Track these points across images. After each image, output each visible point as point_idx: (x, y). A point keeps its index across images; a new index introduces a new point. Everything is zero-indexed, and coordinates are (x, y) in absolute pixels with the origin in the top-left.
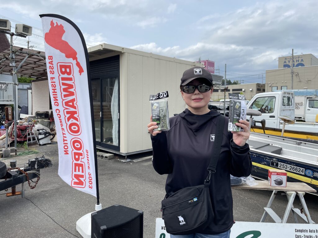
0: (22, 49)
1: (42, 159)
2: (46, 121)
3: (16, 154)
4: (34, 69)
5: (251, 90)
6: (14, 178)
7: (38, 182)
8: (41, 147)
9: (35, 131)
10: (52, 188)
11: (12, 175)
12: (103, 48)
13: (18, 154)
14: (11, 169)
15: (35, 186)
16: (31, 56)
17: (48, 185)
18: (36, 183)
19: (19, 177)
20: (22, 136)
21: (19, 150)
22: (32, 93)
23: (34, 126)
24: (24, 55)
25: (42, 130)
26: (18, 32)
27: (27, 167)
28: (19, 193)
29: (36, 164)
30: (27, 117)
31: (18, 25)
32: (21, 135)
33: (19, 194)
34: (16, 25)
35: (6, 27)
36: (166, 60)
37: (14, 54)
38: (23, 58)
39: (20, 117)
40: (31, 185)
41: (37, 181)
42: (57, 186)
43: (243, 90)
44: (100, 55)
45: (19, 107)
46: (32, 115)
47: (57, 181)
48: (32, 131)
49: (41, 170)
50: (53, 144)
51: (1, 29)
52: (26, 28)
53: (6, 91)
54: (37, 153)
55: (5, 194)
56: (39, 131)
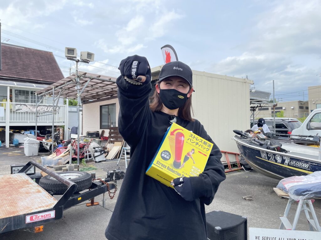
0: (86, 73)
1: (119, 171)
2: (98, 140)
3: (78, 170)
4: (89, 92)
5: (292, 108)
6: (99, 187)
8: (97, 164)
9: (91, 149)
11: (97, 185)
14: (94, 180)
15: (113, 196)
18: (114, 194)
22: (82, 114)
23: (90, 144)
24: (86, 79)
25: (98, 147)
26: (83, 59)
27: (107, 178)
29: (114, 176)
31: (83, 52)
33: (97, 205)
34: (81, 52)
35: (73, 54)
36: (219, 78)
37: (79, 78)
38: (83, 82)
39: (71, 137)
43: (284, 108)
46: (82, 135)
48: (89, 148)
50: (107, 161)
51: (69, 56)
52: (90, 55)
53: (58, 113)
54: (96, 169)
55: (85, 204)
56: (95, 149)
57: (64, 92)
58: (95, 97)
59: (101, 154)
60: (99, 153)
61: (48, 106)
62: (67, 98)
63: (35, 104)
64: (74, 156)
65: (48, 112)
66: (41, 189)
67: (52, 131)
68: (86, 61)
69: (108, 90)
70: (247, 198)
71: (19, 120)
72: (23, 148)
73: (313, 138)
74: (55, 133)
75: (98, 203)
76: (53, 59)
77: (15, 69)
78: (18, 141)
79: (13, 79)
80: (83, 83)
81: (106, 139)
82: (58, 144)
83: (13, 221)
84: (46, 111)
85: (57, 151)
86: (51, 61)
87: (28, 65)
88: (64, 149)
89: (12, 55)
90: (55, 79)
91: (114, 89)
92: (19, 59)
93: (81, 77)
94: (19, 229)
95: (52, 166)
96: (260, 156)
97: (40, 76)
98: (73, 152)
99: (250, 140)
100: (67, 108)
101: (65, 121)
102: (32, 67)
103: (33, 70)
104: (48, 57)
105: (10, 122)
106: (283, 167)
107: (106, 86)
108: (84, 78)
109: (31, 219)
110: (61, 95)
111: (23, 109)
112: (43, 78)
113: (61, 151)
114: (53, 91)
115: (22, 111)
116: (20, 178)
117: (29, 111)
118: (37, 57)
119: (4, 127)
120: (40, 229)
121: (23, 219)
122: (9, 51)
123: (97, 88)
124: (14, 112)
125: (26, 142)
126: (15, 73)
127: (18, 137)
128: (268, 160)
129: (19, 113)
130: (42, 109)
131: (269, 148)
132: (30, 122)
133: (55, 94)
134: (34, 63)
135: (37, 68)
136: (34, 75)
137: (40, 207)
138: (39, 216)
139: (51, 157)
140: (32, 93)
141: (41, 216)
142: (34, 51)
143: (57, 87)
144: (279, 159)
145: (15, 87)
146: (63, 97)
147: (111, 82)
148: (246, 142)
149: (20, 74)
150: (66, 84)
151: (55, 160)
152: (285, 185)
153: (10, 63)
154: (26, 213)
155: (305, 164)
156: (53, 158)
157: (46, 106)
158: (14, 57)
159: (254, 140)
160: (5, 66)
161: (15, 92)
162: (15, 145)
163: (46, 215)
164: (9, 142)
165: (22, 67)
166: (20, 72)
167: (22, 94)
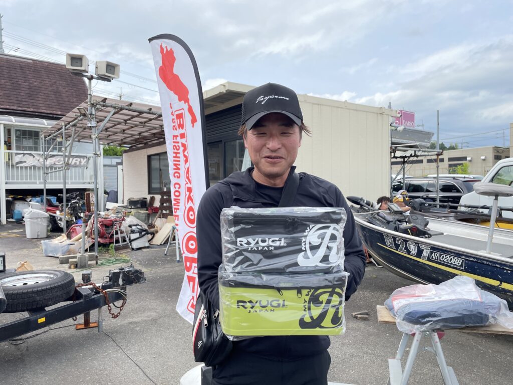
0: (105, 99)
1: (130, 269)
2: (142, 212)
3: (97, 263)
4: (126, 132)
5: (483, 158)
6: (85, 299)
7: (124, 306)
8: (134, 252)
9: (126, 228)
10: (146, 319)
11: (82, 295)
12: (227, 89)
13: (99, 262)
14: (82, 285)
15: (119, 313)
16: (119, 110)
17: (141, 314)
18: (120, 310)
19: (94, 298)
20: (107, 235)
21: (103, 256)
22: (122, 170)
23: (124, 220)
24: (108, 109)
25: (136, 225)
26: (100, 73)
27: (108, 282)
28: (95, 325)
29: (121, 277)
30: (115, 207)
31: (99, 62)
32: (105, 234)
33: (95, 327)
34: (96, 62)
35: (81, 66)
36: (332, 106)
37: (94, 108)
39: (106, 208)
40: (112, 312)
41: (122, 306)
42: (154, 314)
43: (468, 159)
44: (223, 103)
45: (106, 192)
46: (123, 203)
47: (154, 306)
48: (122, 227)
49: (128, 287)
50: (152, 248)
51: (74, 70)
52: (111, 67)
53: (87, 168)
55: (74, 327)
56: (131, 227)
58: (140, 140)
59: (141, 237)
60: (137, 235)
64: (99, 240)
68: (107, 79)
69: (155, 128)
70: (359, 316)
71: (21, 180)
73: (488, 210)
74: (73, 201)
75: (97, 323)
77: (15, 96)
78: (21, 214)
79: (11, 112)
81: (155, 211)
82: (76, 219)
86: (76, 82)
87: (37, 88)
89: (11, 72)
93: (98, 106)
95: (58, 256)
96: (384, 243)
97: (57, 107)
99: (372, 214)
100: (101, 159)
101: (99, 181)
102: (45, 92)
103: (45, 97)
105: (6, 183)
106: (420, 262)
107: (150, 122)
111: (27, 162)
112: (61, 110)
113: (77, 230)
115: (27, 165)
117: (38, 164)
118: (53, 76)
122: (7, 66)
123: (136, 126)
124: (13, 166)
125: (27, 214)
126: (15, 102)
127: (19, 207)
128: (397, 250)
129: (22, 168)
130: (59, 161)
131: (398, 229)
132: (41, 183)
134: (47, 86)
135: (52, 93)
136: (47, 106)
139: (59, 240)
142: (47, 65)
144: (413, 249)
145: (14, 125)
149: (23, 103)
150: (79, 119)
151: (62, 247)
152: (394, 302)
153: (7, 86)
155: (456, 258)
156: (62, 242)
158: (14, 75)
159: (378, 214)
161: (17, 133)
162: (16, 219)
164: (7, 216)
165: (26, 92)
166: (23, 100)
167: (27, 137)
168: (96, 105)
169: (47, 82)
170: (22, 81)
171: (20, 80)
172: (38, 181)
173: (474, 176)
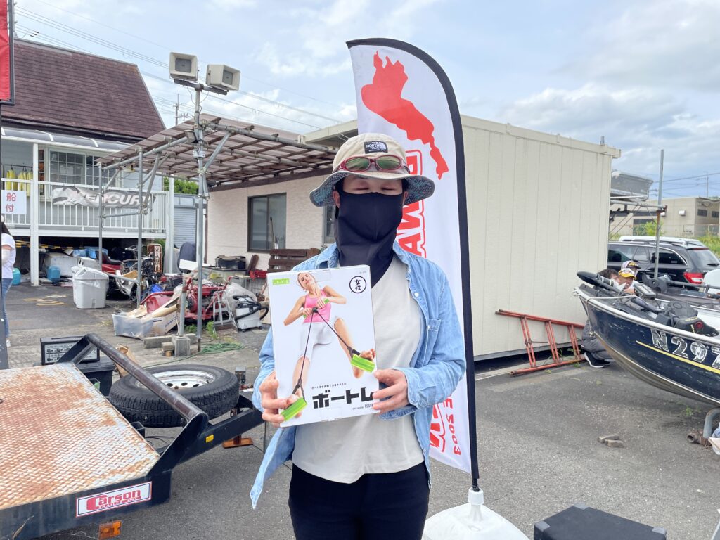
0: (219, 119)
2: (240, 276)
3: (199, 349)
4: (224, 163)
5: (682, 212)
8: (242, 334)
9: (229, 299)
13: (203, 347)
20: (203, 309)
22: (205, 215)
23: (225, 288)
24: (220, 133)
25: (244, 296)
26: (212, 82)
28: (248, 441)
31: (213, 66)
33: (249, 445)
34: (208, 66)
35: (190, 71)
37: (201, 131)
38: (210, 139)
39: (180, 267)
45: (175, 246)
48: (223, 298)
50: (265, 328)
51: (179, 76)
52: (229, 74)
53: (151, 210)
54: (239, 348)
56: (237, 299)
57: (166, 163)
59: (252, 313)
61: (127, 193)
62: (172, 177)
63: (97, 187)
64: (190, 315)
65: (127, 206)
66: (115, 415)
67: (137, 252)
69: (268, 160)
70: (610, 441)
71: (60, 224)
72: (72, 287)
74: (145, 259)
75: (250, 439)
76: (137, 82)
77: (50, 103)
78: (59, 272)
79: (44, 127)
80: (211, 142)
81: (261, 276)
82: (150, 283)
83: (41, 512)
84: (124, 205)
85: (149, 300)
86: (134, 87)
87: (79, 93)
88: (165, 296)
89: (44, 68)
90: (143, 129)
91: (282, 159)
92: (60, 78)
94: (58, 533)
95: (137, 336)
97: (108, 121)
98: (187, 305)
100: (172, 198)
101: (167, 228)
102: (90, 99)
103: (91, 107)
104: (127, 76)
105: (40, 228)
106: (708, 371)
108: (214, 131)
109: (91, 505)
110: (159, 168)
111: (69, 199)
112: (115, 126)
113: (158, 301)
114: (140, 159)
115: (68, 203)
116: (62, 378)
117: (83, 203)
118: (101, 76)
119: (27, 239)
120: (112, 530)
121: (69, 507)
122: (37, 60)
123: (243, 156)
124: (48, 203)
125: (76, 275)
126: (50, 111)
127: (58, 263)
128: (671, 352)
129: (61, 206)
130: (113, 199)
131: (675, 323)
132: (86, 229)
133: (143, 165)
134: (93, 90)
135: (101, 101)
136: (95, 119)
137: (113, 472)
138: (110, 498)
139: (136, 314)
140: (90, 161)
141: (117, 497)
142: (93, 60)
143: (149, 151)
144: (700, 353)
145: (51, 145)
146: (161, 173)
147: (278, 142)
148: (610, 303)
149: (62, 114)
150: (171, 144)
151: (145, 323)
153: (38, 89)
154: (77, 490)
156: (142, 317)
157: (122, 192)
159: (633, 300)
160: (27, 95)
161: (51, 157)
162: (52, 279)
163: (130, 494)
164: (39, 274)
165: (65, 98)
166: (62, 109)
167: (67, 162)
168: (206, 126)
169: (94, 85)
170: (58, 82)
171: (56, 81)
172: (83, 227)
173: (687, 240)
